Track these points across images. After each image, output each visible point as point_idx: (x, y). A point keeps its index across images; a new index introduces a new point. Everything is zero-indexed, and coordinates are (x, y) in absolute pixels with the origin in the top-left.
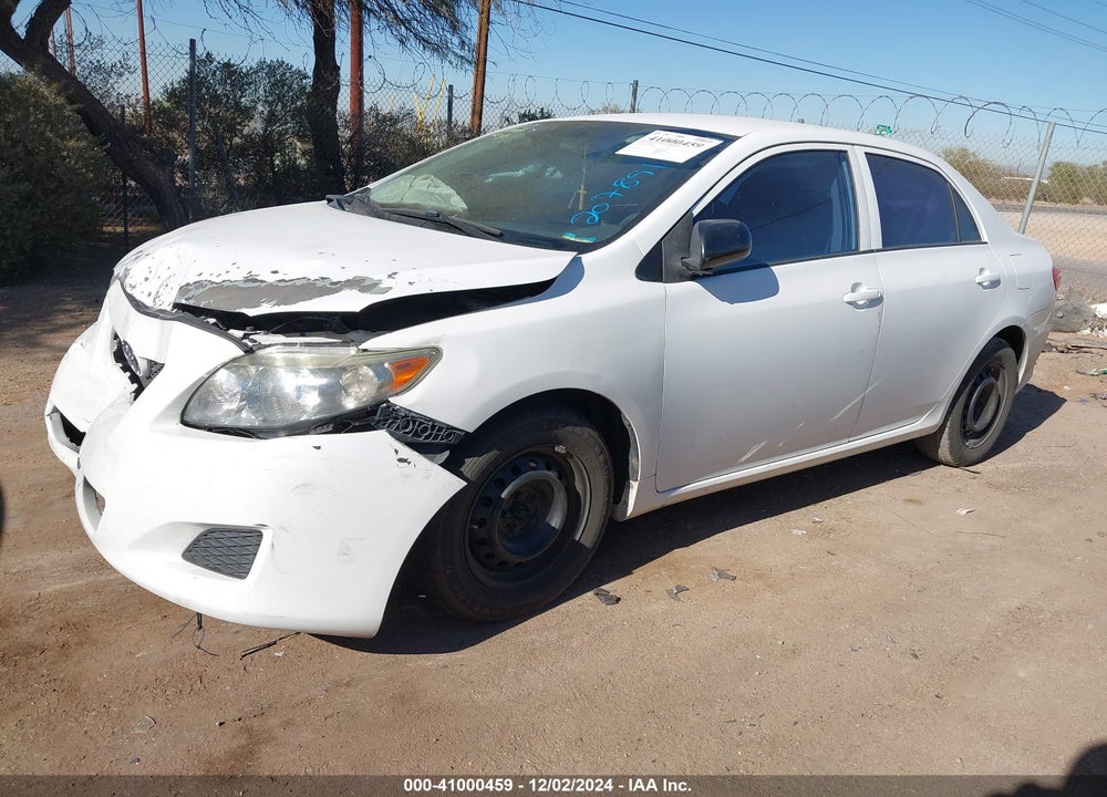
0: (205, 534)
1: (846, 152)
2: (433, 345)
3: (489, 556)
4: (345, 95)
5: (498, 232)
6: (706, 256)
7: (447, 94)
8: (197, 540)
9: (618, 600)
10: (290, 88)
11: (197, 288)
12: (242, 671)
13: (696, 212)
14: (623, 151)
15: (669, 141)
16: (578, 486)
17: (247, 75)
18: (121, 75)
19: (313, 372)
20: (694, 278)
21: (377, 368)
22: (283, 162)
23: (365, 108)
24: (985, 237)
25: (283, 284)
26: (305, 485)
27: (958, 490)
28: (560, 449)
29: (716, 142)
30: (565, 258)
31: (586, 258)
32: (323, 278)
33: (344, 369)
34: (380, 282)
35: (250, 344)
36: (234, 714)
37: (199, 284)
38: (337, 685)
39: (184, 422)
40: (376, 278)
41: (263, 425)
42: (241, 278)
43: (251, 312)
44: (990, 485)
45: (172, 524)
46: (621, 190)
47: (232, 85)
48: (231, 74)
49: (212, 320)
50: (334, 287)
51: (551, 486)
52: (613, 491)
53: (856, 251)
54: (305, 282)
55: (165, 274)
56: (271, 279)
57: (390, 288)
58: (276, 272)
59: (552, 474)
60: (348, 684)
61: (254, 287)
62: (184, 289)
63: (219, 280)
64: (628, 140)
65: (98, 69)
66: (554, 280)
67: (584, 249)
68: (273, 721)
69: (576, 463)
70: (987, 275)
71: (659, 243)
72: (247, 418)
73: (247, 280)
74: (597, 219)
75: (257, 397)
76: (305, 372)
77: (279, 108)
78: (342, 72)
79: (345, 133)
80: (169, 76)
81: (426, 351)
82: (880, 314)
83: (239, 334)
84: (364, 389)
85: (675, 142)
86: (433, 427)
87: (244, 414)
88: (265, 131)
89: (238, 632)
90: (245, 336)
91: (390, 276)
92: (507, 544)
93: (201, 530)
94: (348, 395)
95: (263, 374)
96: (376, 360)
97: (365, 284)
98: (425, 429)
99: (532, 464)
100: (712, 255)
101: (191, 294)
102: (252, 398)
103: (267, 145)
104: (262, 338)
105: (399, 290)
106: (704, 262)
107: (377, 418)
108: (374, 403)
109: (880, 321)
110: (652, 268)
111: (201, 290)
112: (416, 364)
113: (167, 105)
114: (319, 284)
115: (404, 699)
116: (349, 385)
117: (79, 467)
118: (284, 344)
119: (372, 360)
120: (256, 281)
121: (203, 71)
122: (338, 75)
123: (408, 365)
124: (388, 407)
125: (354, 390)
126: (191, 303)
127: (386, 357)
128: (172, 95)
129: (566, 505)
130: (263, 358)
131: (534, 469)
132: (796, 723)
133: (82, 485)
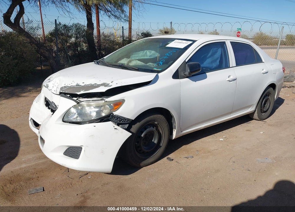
0: (68, 148)
1: (225, 42)
2: (122, 99)
3: (140, 150)
4: (96, 31)
5: (137, 69)
6: (190, 72)
7: (122, 29)
8: (67, 150)
9: (173, 160)
10: (81, 30)
11: (64, 88)
12: (81, 182)
13: (187, 61)
14: (168, 46)
15: (179, 42)
16: (161, 132)
17: (70, 27)
18: (38, 29)
19: (94, 107)
20: (187, 77)
21: (109, 105)
22: (80, 49)
23: (101, 34)
24: (263, 61)
25: (86, 86)
26: (92, 135)
27: (261, 127)
28: (156, 123)
29: (191, 42)
30: (154, 75)
31: (160, 74)
32: (95, 84)
33: (102, 106)
34: (109, 84)
35: (78, 101)
36: (80, 192)
37: (65, 87)
38: (104, 184)
39: (63, 121)
40: (108, 83)
41: (83, 121)
42: (75, 85)
43: (78, 93)
44: (269, 125)
45: (61, 146)
46: (167, 56)
47: (66, 30)
48: (66, 27)
49: (69, 96)
50: (98, 86)
51: (154, 132)
52: (169, 132)
53: (229, 67)
54: (91, 85)
55: (57, 85)
56: (83, 85)
57: (112, 85)
58: (84, 83)
59: (154, 129)
60: (107, 184)
61: (78, 87)
62: (62, 88)
63: (70, 86)
64: (168, 43)
65: (32, 28)
66: (152, 80)
67: (159, 72)
68: (89, 194)
69: (160, 126)
70: (265, 71)
71: (178, 69)
72: (79, 119)
73: (77, 85)
74: (162, 64)
75: (81, 114)
76: (92, 107)
77: (79, 35)
78: (94, 25)
79: (96, 40)
80: (50, 29)
81: (121, 101)
82: (236, 83)
83: (75, 99)
84: (107, 110)
85: (181, 43)
86: (124, 119)
87: (78, 118)
88: (75, 41)
89: (79, 172)
90: (77, 99)
91: (112, 82)
92: (144, 147)
93: (67, 147)
94: (103, 112)
95: (82, 109)
96: (109, 103)
97: (106, 84)
98: (122, 120)
99: (149, 127)
100: (191, 72)
101: (63, 89)
102: (80, 114)
103: (76, 45)
104: (81, 99)
105: (114, 86)
106: (189, 73)
107: (110, 117)
108: (109, 114)
109: (236, 85)
110: (176, 76)
111: (66, 88)
112: (119, 104)
113: (50, 37)
114: (95, 85)
115: (121, 187)
116: (103, 110)
117: (39, 133)
118: (87, 101)
119: (108, 103)
120: (79, 85)
121: (58, 27)
122: (93, 26)
123: (117, 104)
124: (113, 115)
125: (104, 111)
126: (63, 92)
127: (112, 102)
128: (51, 34)
129: (158, 136)
130: (82, 104)
131: (150, 128)
132: (219, 189)
133: (40, 138)
